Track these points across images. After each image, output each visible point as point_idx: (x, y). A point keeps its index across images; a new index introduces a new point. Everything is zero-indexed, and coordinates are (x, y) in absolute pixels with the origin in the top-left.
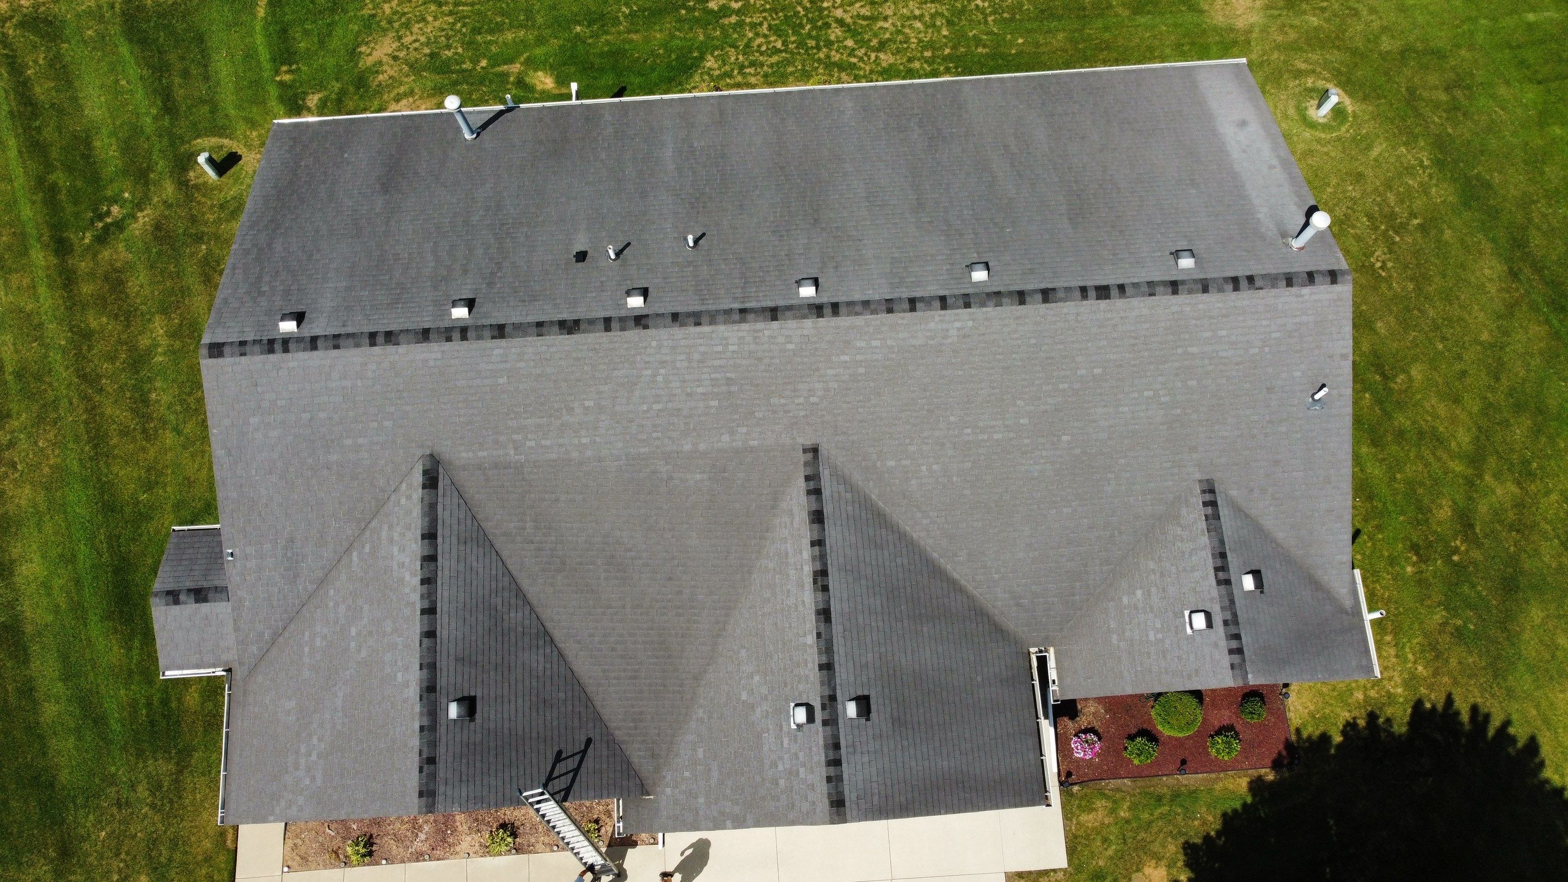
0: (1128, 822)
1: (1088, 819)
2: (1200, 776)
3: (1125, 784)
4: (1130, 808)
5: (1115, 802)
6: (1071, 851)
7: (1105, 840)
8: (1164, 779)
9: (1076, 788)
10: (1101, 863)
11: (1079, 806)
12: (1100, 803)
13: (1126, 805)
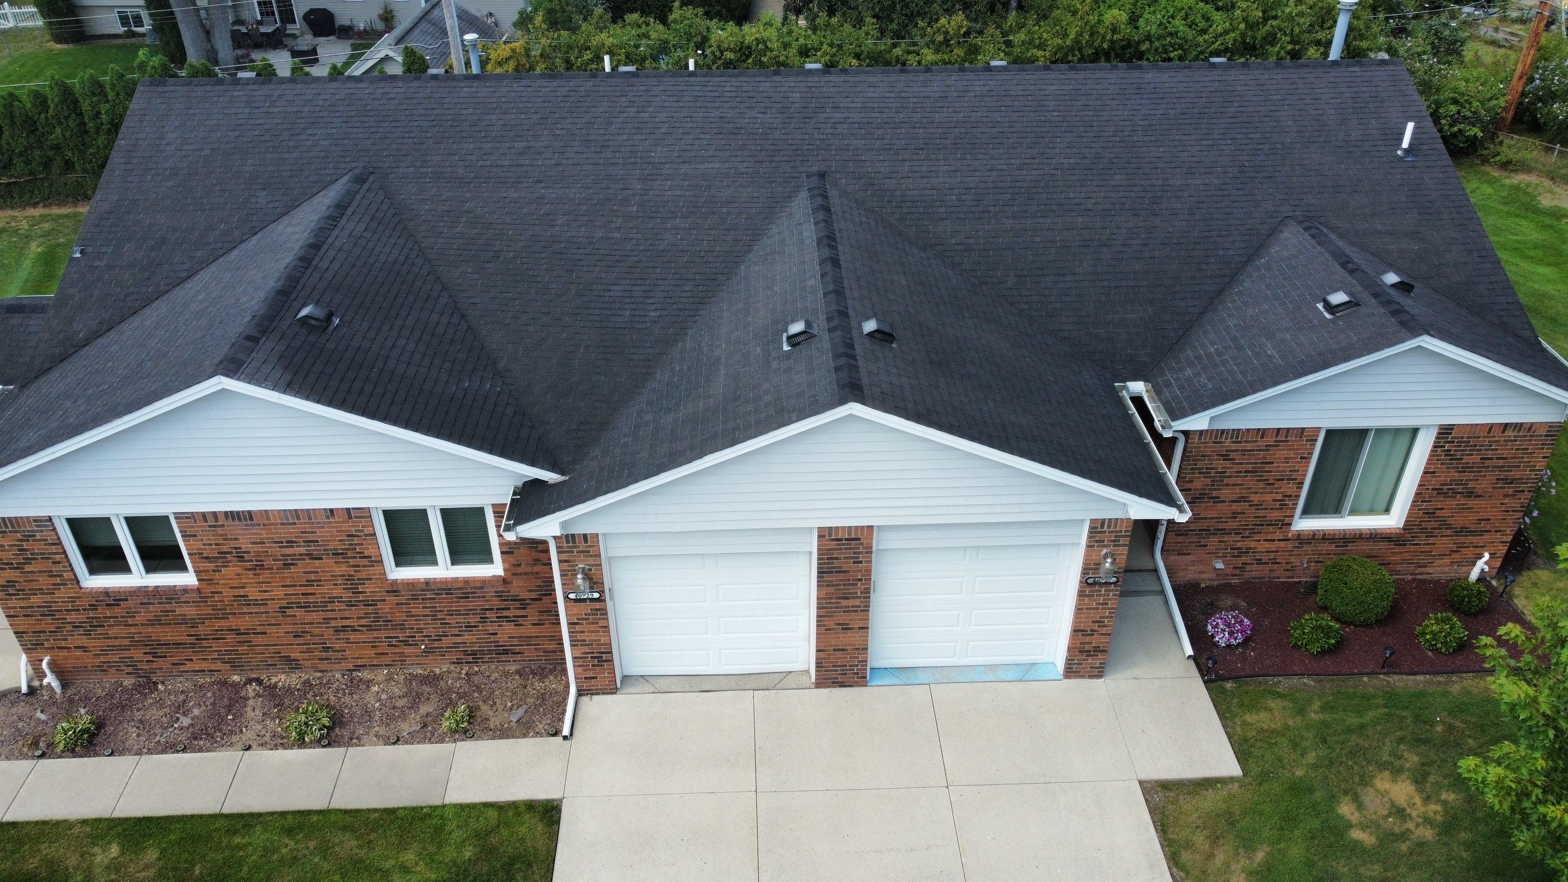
0: (1325, 724)
1: (1258, 719)
2: (1420, 678)
3: (1305, 684)
4: (1323, 709)
5: (1295, 701)
6: (1242, 755)
7: (1295, 746)
8: (1365, 679)
9: (1229, 685)
10: (1299, 773)
11: (1242, 705)
12: (1272, 704)
13: (1316, 705)
